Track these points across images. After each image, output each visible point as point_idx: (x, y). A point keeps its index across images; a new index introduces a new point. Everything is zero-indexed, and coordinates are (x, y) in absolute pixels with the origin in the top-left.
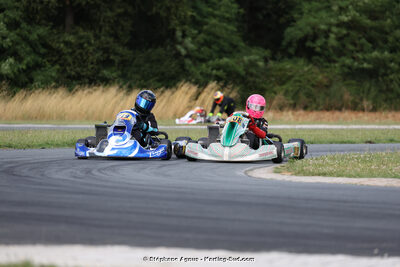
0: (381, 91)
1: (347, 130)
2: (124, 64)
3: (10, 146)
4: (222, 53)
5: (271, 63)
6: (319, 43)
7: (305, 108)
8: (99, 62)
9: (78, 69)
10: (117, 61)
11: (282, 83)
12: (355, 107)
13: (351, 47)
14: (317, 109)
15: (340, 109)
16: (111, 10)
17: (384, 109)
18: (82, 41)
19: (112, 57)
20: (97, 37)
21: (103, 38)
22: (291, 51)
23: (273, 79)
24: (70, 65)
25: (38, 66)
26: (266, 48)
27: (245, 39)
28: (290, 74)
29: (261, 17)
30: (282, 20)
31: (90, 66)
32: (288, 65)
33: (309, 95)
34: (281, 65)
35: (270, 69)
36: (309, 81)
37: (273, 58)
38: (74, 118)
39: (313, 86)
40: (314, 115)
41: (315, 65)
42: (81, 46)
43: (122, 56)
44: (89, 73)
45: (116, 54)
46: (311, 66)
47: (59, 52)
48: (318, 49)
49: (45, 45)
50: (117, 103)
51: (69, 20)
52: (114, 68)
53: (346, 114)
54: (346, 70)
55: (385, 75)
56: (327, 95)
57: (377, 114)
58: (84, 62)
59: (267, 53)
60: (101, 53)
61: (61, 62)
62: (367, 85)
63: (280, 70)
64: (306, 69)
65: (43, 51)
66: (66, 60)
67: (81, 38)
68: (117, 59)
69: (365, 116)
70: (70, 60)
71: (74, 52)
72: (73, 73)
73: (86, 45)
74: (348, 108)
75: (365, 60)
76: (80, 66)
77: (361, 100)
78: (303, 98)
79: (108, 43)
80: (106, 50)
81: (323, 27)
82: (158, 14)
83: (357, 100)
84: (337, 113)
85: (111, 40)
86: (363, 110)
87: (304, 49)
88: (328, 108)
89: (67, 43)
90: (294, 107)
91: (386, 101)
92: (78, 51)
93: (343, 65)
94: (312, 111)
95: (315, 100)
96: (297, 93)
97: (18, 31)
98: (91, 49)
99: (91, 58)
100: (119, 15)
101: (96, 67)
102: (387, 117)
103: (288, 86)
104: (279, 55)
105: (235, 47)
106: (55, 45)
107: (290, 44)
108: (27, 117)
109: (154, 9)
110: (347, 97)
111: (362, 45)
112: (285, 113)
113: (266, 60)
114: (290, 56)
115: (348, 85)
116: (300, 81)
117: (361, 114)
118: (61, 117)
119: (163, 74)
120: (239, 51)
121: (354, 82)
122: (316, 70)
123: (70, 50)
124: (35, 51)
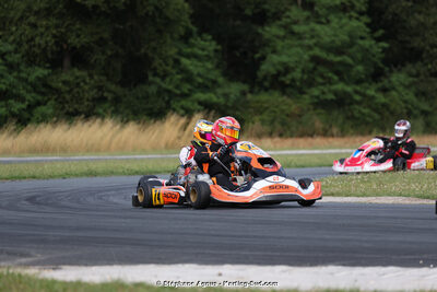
0: (348, 118)
1: (330, 154)
2: (117, 100)
3: (34, 177)
4: (204, 88)
5: (249, 96)
6: (289, 76)
7: (281, 135)
8: (94, 100)
9: (76, 106)
10: (110, 98)
11: (261, 113)
12: (325, 134)
13: (320, 80)
14: (291, 136)
15: (311, 136)
16: (103, 53)
17: (352, 135)
18: (78, 80)
19: (105, 94)
20: (91, 76)
21: (96, 77)
22: (266, 84)
23: (252, 110)
24: (67, 102)
25: (39, 104)
26: (244, 82)
27: (224, 74)
28: (266, 105)
29: (238, 54)
30: (257, 56)
31: (86, 103)
32: (264, 97)
33: (283, 124)
34: (257, 98)
35: (248, 102)
36: (283, 111)
37: (251, 92)
38: (76, 150)
39: (288, 115)
40: (289, 142)
41: (289, 96)
42: (78, 84)
43: (114, 93)
44: (85, 109)
45: (109, 91)
46: (285, 98)
47: (57, 91)
48: (288, 82)
49: (46, 85)
50: (114, 136)
51: (67, 62)
52: (107, 105)
53: (318, 140)
54: (316, 100)
55: (351, 104)
56: (301, 123)
57: (346, 139)
58: (81, 99)
59: (245, 87)
60: (95, 91)
61: (60, 100)
62: (335, 113)
63: (258, 102)
64: (280, 99)
65: (43, 90)
66: (64, 98)
67: (77, 78)
68: (110, 96)
69: (336, 141)
70: (68, 97)
71: (71, 90)
72: (71, 110)
73: (82, 84)
74: (318, 134)
75: (330, 91)
76: (77, 103)
77: (331, 126)
78: (278, 126)
79: (101, 81)
80: (100, 88)
81: (292, 65)
82: (146, 55)
83: (327, 127)
84: (310, 140)
85: (103, 78)
86: (333, 136)
87: (278, 83)
88: (302, 135)
89: (64, 82)
90: (270, 135)
91: (352, 127)
92: (76, 90)
93: (312, 97)
94: (287, 137)
95: (289, 128)
96: (272, 122)
97: (15, 74)
98: (86, 87)
99: (87, 95)
100: (111, 56)
101: (91, 104)
102: (355, 142)
103: (265, 116)
104: (256, 89)
105: (214, 82)
106: (54, 85)
107: (265, 78)
108: (34, 151)
109: (143, 51)
110: (319, 124)
111: (330, 78)
112: (263, 141)
113: (244, 93)
114: (266, 90)
115: (318, 114)
116: (275, 112)
117: (331, 140)
118: (64, 150)
119: (151, 109)
120: (219, 86)
121: (323, 111)
122: (289, 101)
123: (68, 89)
124: (35, 91)
